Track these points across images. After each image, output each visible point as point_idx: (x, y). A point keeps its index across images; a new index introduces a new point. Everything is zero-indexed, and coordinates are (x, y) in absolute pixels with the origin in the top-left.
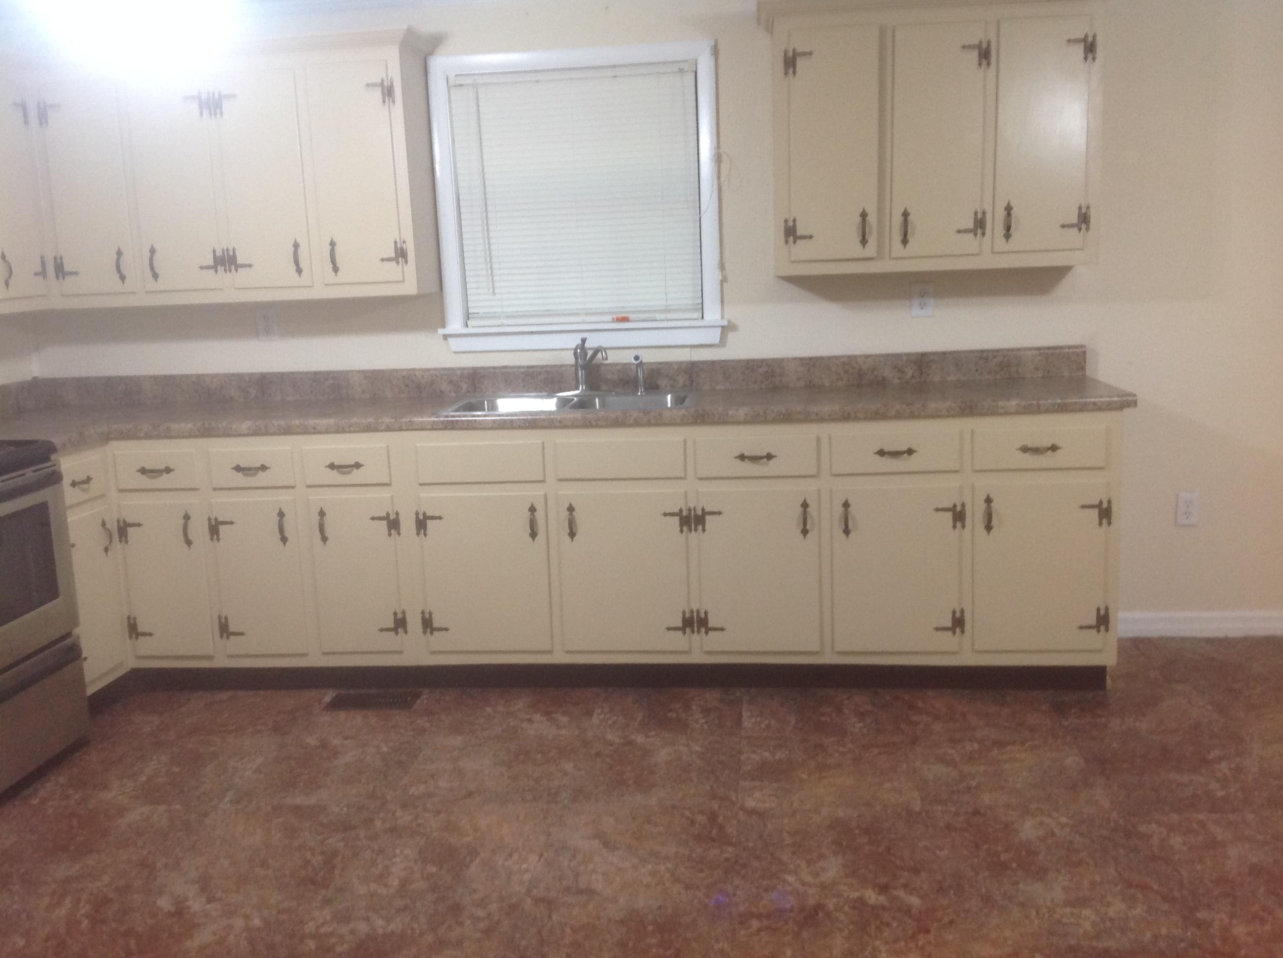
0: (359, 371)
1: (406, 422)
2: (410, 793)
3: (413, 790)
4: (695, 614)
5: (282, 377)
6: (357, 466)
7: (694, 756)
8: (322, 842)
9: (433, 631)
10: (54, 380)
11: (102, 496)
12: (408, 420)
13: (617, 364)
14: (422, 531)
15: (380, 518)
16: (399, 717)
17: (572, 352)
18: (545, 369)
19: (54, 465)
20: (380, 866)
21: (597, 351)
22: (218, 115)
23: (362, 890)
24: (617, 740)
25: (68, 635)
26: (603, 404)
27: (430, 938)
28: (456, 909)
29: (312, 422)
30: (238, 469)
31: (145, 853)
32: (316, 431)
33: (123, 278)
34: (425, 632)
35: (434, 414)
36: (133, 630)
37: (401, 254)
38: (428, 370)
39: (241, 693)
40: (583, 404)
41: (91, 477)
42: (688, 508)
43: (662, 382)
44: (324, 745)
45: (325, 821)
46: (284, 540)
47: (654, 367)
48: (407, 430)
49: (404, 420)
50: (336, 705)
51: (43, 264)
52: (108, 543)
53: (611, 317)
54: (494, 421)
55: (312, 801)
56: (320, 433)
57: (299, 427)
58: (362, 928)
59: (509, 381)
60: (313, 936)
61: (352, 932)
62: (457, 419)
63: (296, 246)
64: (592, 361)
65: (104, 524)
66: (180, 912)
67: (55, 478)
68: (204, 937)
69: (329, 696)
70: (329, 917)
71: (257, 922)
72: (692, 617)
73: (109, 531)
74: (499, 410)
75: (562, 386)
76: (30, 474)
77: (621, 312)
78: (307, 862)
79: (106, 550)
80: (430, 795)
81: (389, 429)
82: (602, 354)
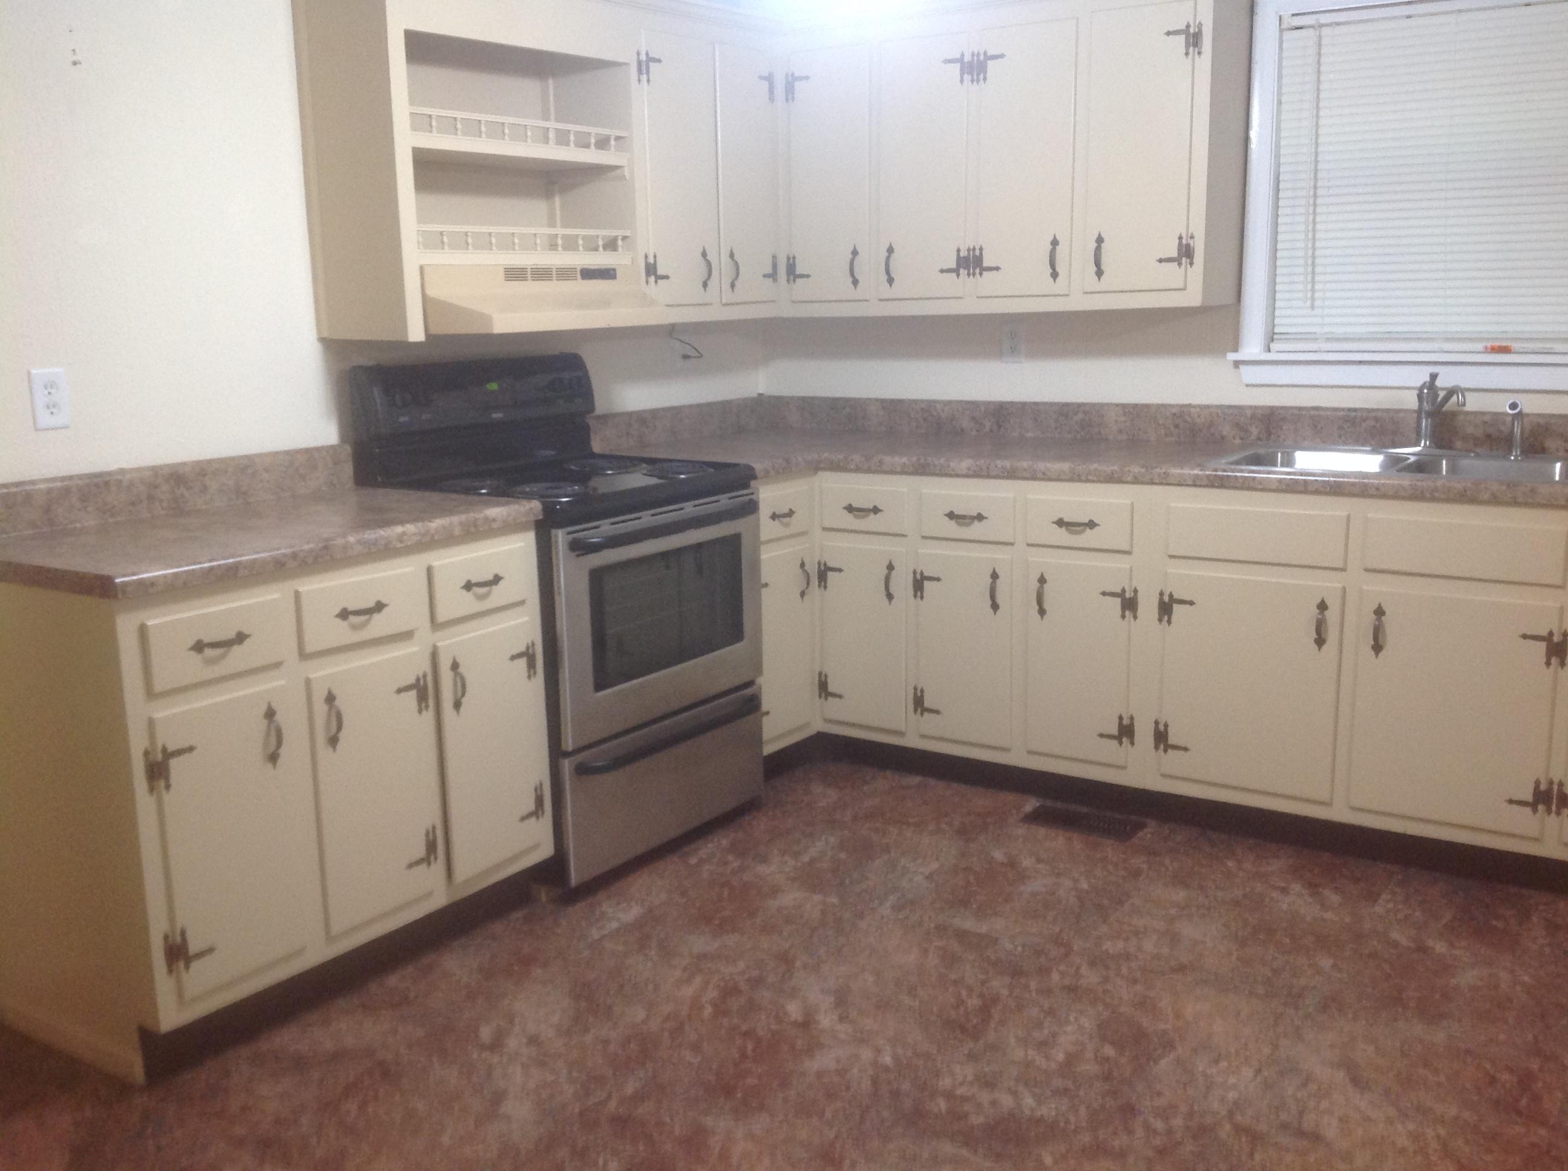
0: (1117, 405)
1: (1159, 474)
2: (1104, 948)
3: (1108, 945)
4: (1555, 787)
5: (1023, 407)
6: (1092, 525)
7: (1518, 988)
8: (983, 983)
9: (1168, 745)
10: (779, 399)
11: (803, 534)
12: (1164, 470)
13: (1483, 413)
14: (1166, 617)
15: (1113, 594)
16: (1110, 849)
17: (1416, 392)
18: (1373, 414)
19: (752, 494)
20: (1046, 1031)
21: (1451, 392)
22: (982, 82)
23: (1019, 1054)
24: (1404, 941)
25: (750, 684)
26: (1453, 470)
27: (1086, 1138)
28: (1129, 1111)
29: (1041, 466)
30: (951, 515)
31: (787, 945)
32: (1046, 477)
33: (855, 282)
34: (1157, 748)
35: (1201, 466)
36: (823, 688)
37: (1186, 252)
38: (1208, 407)
39: (932, 782)
40: (1420, 467)
41: (794, 510)
42: (1563, 631)
43: (1551, 444)
44: (1012, 864)
45: (993, 957)
46: (995, 606)
47: (1541, 421)
48: (1161, 484)
49: (1158, 470)
50: (1036, 818)
51: (775, 266)
52: (806, 587)
53: (1484, 344)
54: (1280, 481)
55: (983, 929)
56: (1050, 479)
57: (1025, 470)
58: (1007, 1101)
59: (1319, 428)
60: (949, 1095)
61: (994, 1103)
62: (1229, 474)
63: (1055, 243)
64: (1443, 407)
65: (802, 565)
66: (806, 1024)
67: (751, 508)
68: (825, 1061)
69: (1031, 804)
70: (970, 1078)
71: (887, 1059)
72: (1549, 792)
73: (808, 574)
74: (1296, 467)
75: (1396, 439)
76: (724, 501)
77: (1502, 339)
78: (960, 1003)
79: (803, 594)
80: (1128, 957)
81: (1136, 481)
82: (1458, 397)
